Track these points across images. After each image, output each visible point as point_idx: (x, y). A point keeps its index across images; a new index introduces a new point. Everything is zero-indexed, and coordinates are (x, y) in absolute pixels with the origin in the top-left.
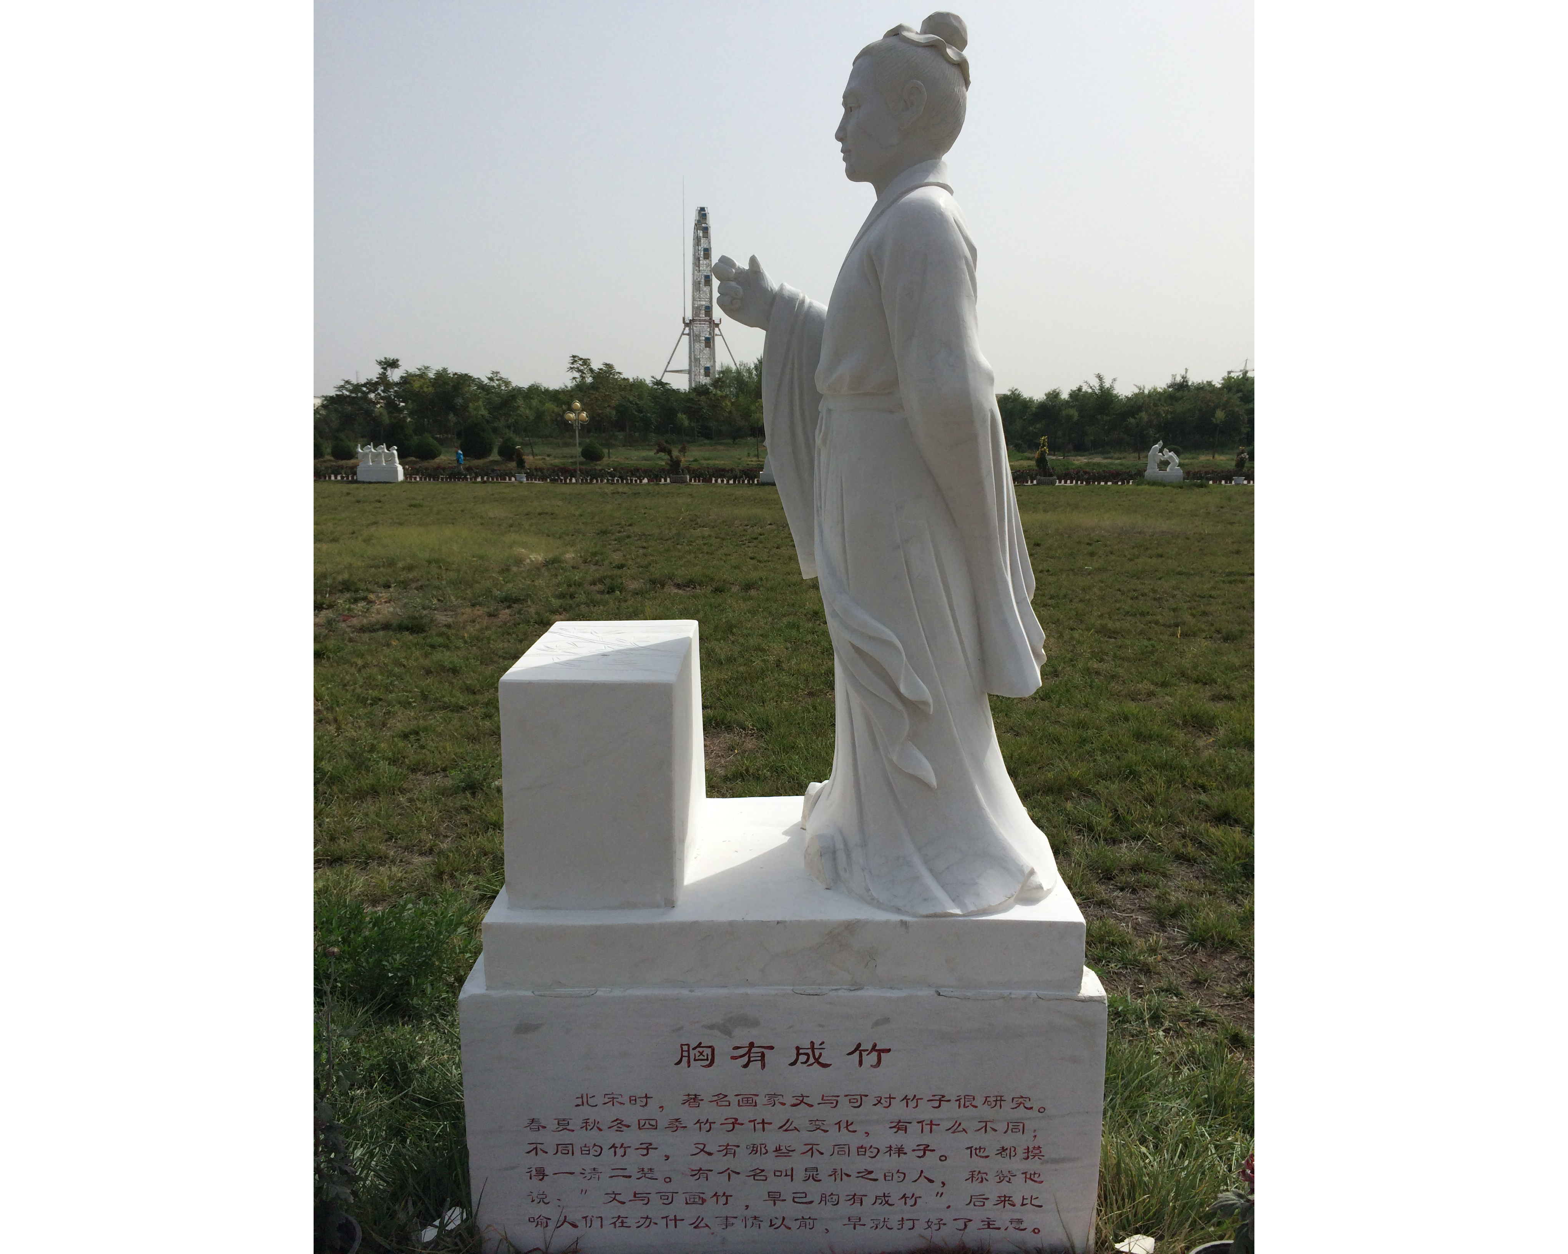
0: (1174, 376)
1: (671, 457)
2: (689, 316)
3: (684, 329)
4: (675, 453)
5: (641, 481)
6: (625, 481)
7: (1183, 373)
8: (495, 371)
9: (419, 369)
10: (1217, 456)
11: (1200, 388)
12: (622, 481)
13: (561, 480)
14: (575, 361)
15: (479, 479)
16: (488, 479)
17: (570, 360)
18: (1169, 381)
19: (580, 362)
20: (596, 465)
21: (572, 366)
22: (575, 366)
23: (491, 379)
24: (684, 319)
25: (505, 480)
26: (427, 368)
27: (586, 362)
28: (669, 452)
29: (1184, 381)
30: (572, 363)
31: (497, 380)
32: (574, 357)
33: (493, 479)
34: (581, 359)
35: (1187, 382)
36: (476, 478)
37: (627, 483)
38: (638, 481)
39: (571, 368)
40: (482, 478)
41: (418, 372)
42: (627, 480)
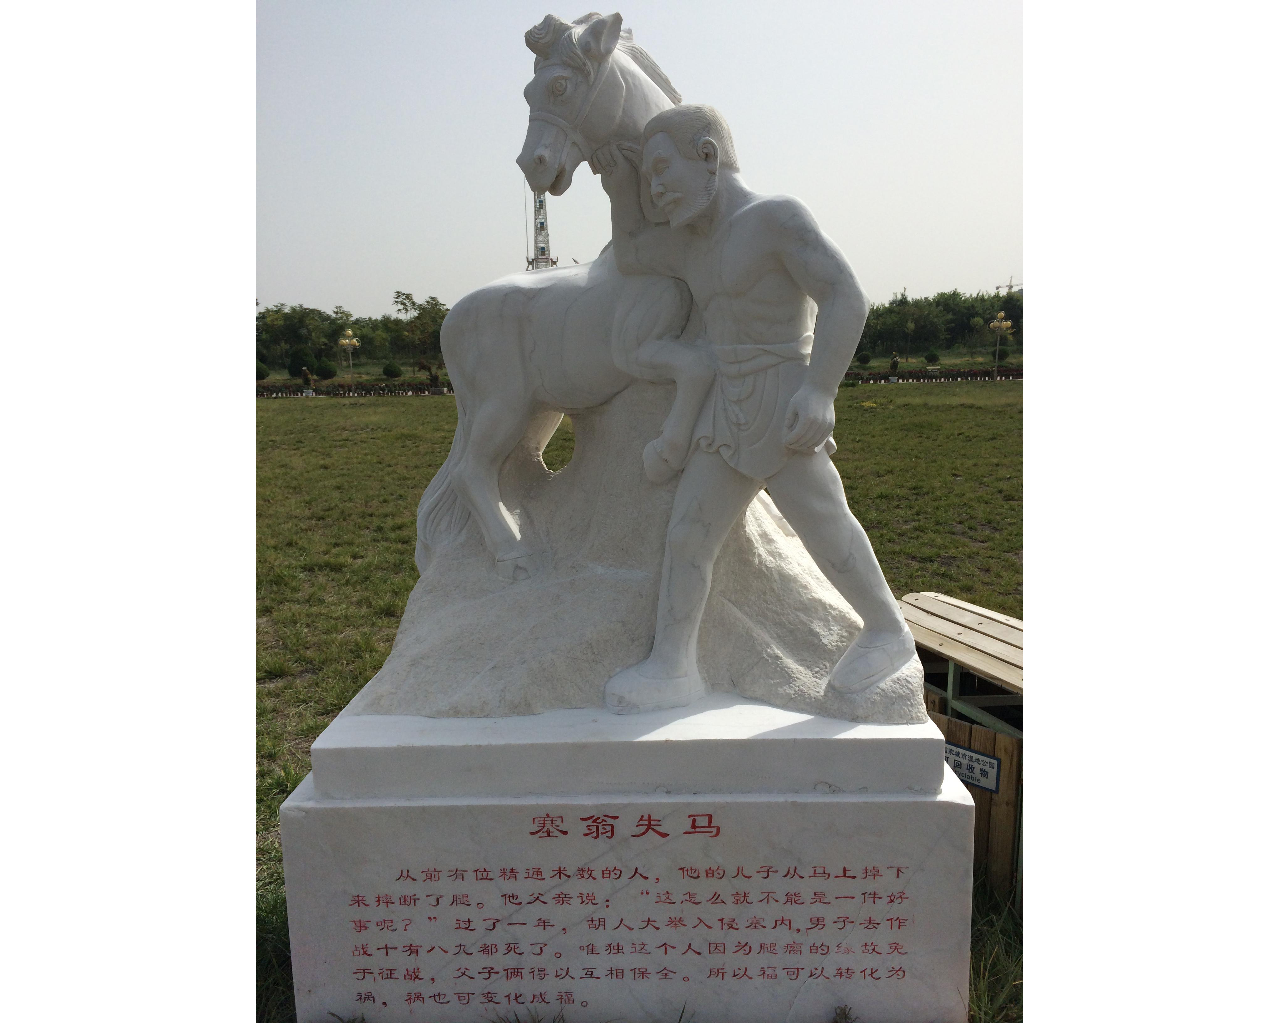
0: (895, 294)
1: (431, 373)
2: (532, 255)
3: (528, 267)
4: (434, 370)
5: (406, 394)
6: (393, 394)
7: (903, 291)
8: (338, 305)
9: (276, 306)
10: (909, 360)
11: (917, 304)
12: (391, 394)
13: (341, 394)
14: (399, 296)
15: (274, 395)
16: (282, 395)
17: (394, 295)
18: (891, 298)
19: (404, 297)
20: (394, 381)
21: (397, 300)
22: (399, 300)
23: (336, 313)
24: (527, 258)
25: (298, 395)
26: (282, 305)
27: (408, 296)
28: (429, 369)
29: (903, 298)
30: (397, 298)
31: (341, 313)
32: (398, 292)
33: (286, 395)
34: (404, 294)
35: (906, 298)
36: (271, 394)
37: (395, 395)
38: (404, 394)
39: (396, 302)
40: (277, 394)
41: (275, 309)
42: (395, 393)
